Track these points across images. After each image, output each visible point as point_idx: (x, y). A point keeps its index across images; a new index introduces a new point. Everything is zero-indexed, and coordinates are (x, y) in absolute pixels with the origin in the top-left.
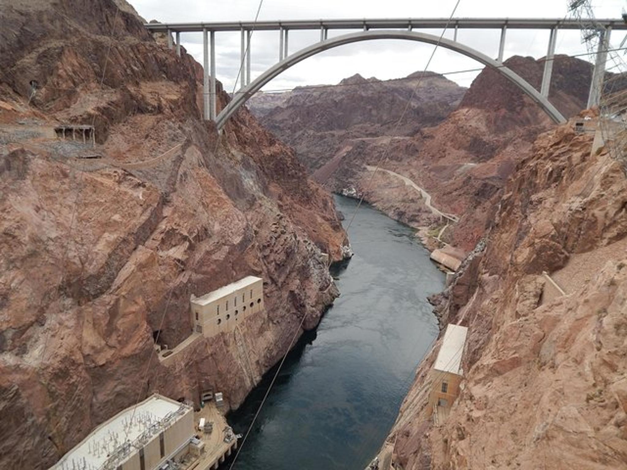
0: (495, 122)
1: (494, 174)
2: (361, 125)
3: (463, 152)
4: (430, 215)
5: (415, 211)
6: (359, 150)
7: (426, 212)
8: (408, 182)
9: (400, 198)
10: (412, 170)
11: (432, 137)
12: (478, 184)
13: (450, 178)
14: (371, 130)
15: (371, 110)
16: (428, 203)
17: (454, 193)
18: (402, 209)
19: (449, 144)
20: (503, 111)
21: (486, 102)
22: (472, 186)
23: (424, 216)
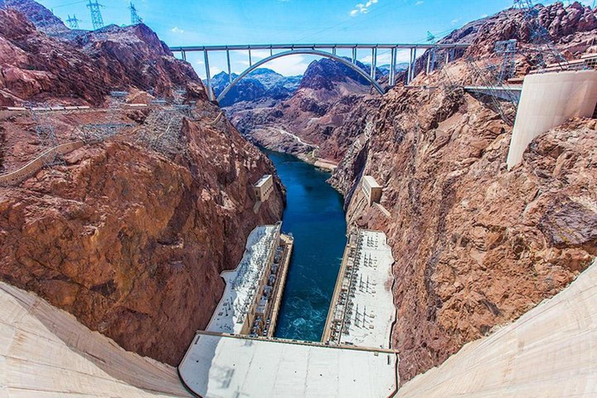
0: (321, 95)
1: (330, 121)
2: (240, 103)
3: (308, 113)
4: (303, 147)
5: (295, 145)
6: (249, 117)
7: (300, 145)
8: (283, 132)
9: (281, 141)
10: (283, 125)
11: (288, 106)
12: (323, 128)
13: (306, 127)
14: (248, 105)
15: (242, 93)
16: (299, 140)
17: (312, 134)
18: (286, 146)
19: (299, 109)
20: (323, 89)
21: (313, 84)
22: (321, 129)
23: (300, 147)
